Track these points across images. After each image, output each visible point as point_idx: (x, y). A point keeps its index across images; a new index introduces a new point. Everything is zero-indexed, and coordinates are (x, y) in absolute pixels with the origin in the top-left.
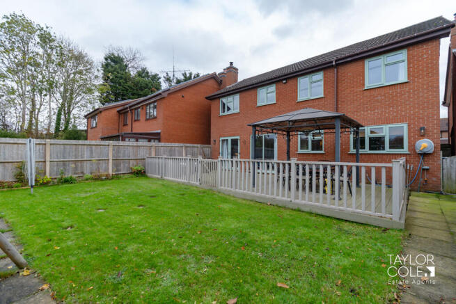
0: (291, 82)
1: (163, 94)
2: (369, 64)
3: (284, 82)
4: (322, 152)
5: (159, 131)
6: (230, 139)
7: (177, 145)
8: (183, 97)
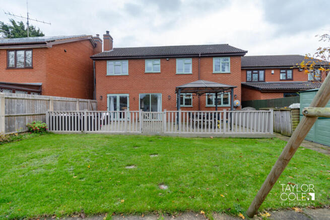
0: (172, 60)
1: (48, 44)
2: (215, 61)
3: (168, 59)
4: (191, 106)
5: (40, 84)
6: (118, 96)
7: (71, 99)
8: (65, 51)
